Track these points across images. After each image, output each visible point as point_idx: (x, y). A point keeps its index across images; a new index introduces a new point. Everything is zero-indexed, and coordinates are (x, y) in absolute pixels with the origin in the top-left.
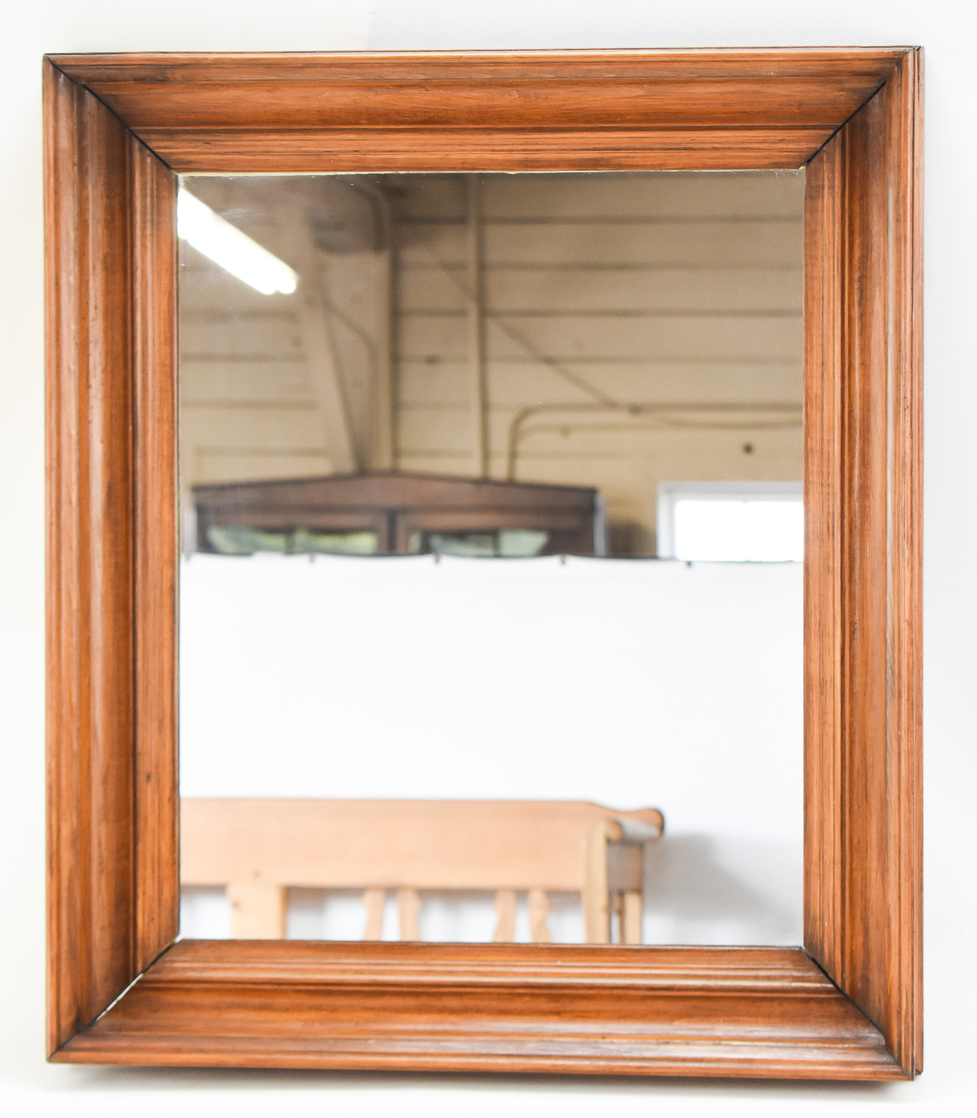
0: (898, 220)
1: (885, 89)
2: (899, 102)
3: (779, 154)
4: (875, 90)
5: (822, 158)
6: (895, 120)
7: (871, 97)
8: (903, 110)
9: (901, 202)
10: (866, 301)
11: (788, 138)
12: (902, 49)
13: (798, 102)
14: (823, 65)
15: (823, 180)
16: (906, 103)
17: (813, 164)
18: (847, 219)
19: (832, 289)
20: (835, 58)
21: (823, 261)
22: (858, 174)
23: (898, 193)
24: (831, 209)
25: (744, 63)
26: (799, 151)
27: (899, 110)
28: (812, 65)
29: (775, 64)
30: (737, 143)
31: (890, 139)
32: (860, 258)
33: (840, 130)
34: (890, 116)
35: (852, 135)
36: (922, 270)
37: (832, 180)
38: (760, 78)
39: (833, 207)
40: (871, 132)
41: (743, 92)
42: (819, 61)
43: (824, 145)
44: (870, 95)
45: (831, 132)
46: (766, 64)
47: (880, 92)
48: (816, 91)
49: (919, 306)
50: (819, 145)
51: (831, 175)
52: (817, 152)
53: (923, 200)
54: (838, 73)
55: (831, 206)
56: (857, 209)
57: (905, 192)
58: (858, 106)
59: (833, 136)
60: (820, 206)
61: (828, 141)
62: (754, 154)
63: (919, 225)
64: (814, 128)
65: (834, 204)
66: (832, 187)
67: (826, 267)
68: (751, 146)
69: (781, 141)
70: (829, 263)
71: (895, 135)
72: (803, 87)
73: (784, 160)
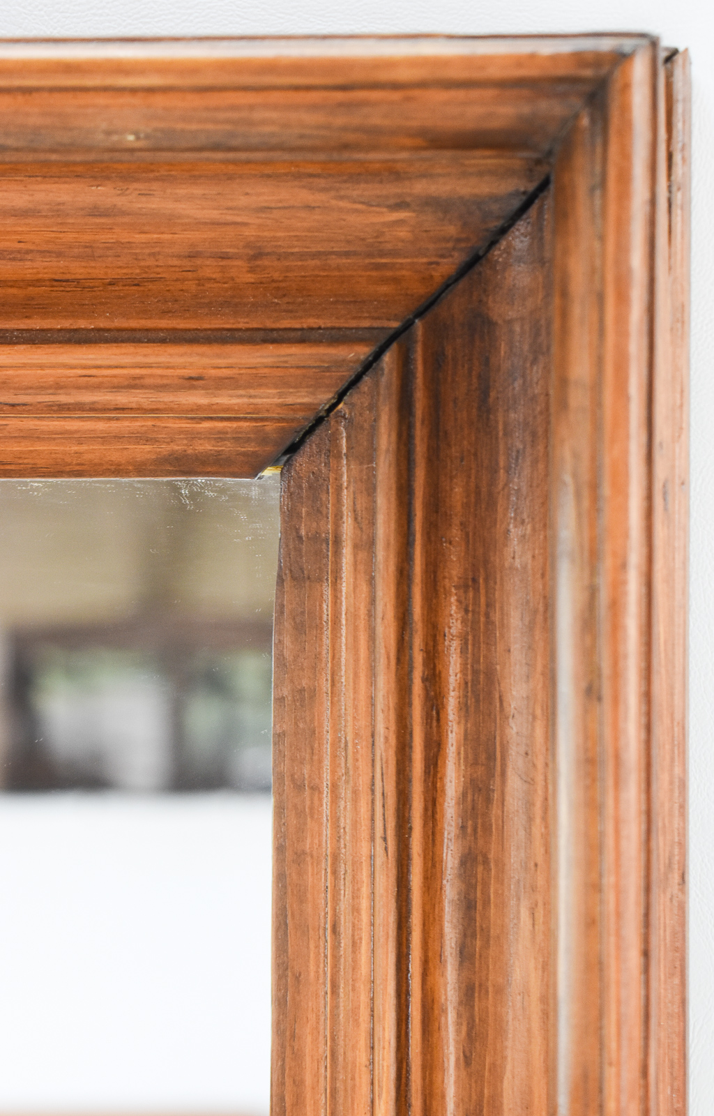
0: (591, 693)
1: (548, 201)
2: (597, 245)
3: (185, 425)
4: (516, 203)
5: (334, 439)
6: (580, 310)
7: (503, 231)
8: (610, 277)
9: (604, 627)
10: (486, 944)
11: (213, 372)
12: (606, 45)
13: (247, 246)
14: (314, 107)
15: (338, 516)
16: (623, 249)
17: (302, 461)
18: (418, 658)
19: (364, 904)
20: (357, 76)
21: (335, 798)
22: (457, 494)
23: (593, 592)
24: (362, 624)
25: (20, 99)
26: (255, 415)
27: (596, 273)
28: (275, 107)
29: (136, 100)
30: (42, 388)
31: (564, 382)
32: (464, 795)
33: (394, 346)
34: (565, 294)
35: (436, 362)
36: (682, 845)
37: (366, 520)
38: (92, 157)
39: (371, 615)
40: (503, 348)
41: (58, 211)
42: (297, 88)
43: (340, 396)
44: (498, 224)
45: (362, 352)
46: (101, 100)
47: (533, 211)
48: (309, 208)
49: (672, 975)
50: (324, 397)
51: (362, 502)
52: (319, 421)
53: (685, 592)
54: (374, 137)
55: (363, 612)
56: (454, 624)
57: (618, 585)
58: (458, 258)
59: (369, 365)
60: (327, 609)
61: (355, 382)
62: (101, 426)
63: (671, 688)
64: (304, 337)
65: (372, 601)
66: (366, 545)
67: (346, 822)
68: (87, 398)
69: (193, 382)
70: (356, 809)
71: (580, 368)
72: (265, 194)
73: (206, 447)
